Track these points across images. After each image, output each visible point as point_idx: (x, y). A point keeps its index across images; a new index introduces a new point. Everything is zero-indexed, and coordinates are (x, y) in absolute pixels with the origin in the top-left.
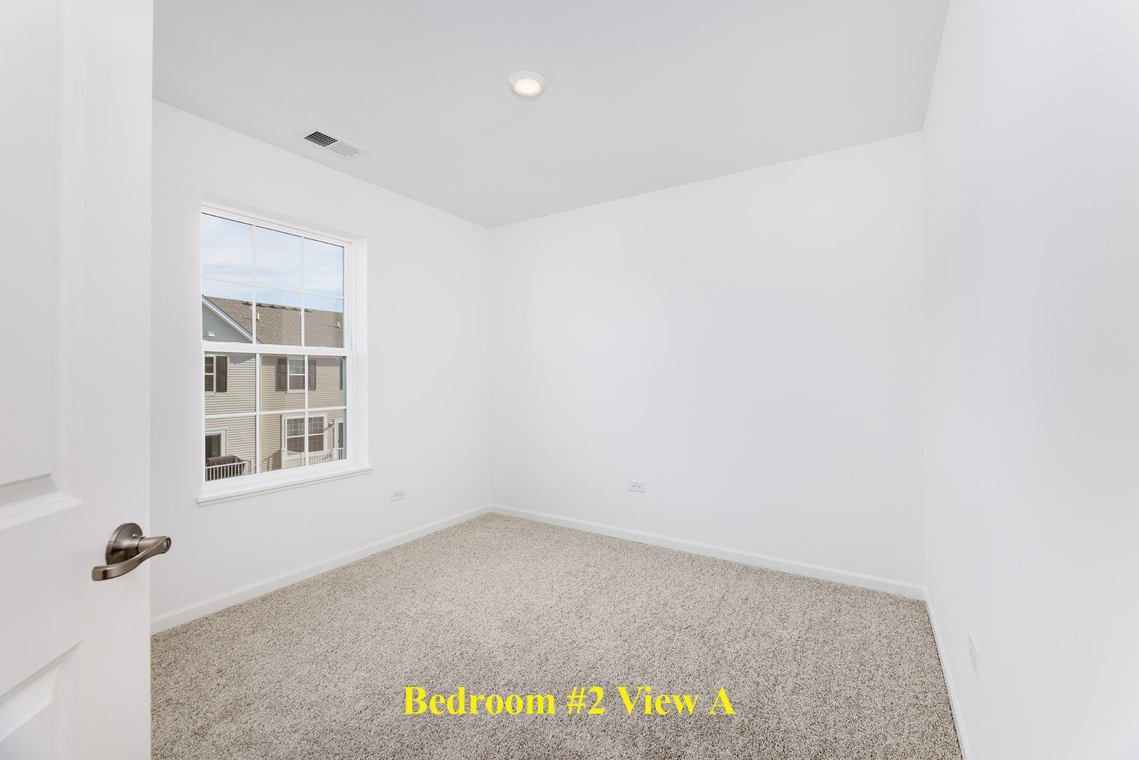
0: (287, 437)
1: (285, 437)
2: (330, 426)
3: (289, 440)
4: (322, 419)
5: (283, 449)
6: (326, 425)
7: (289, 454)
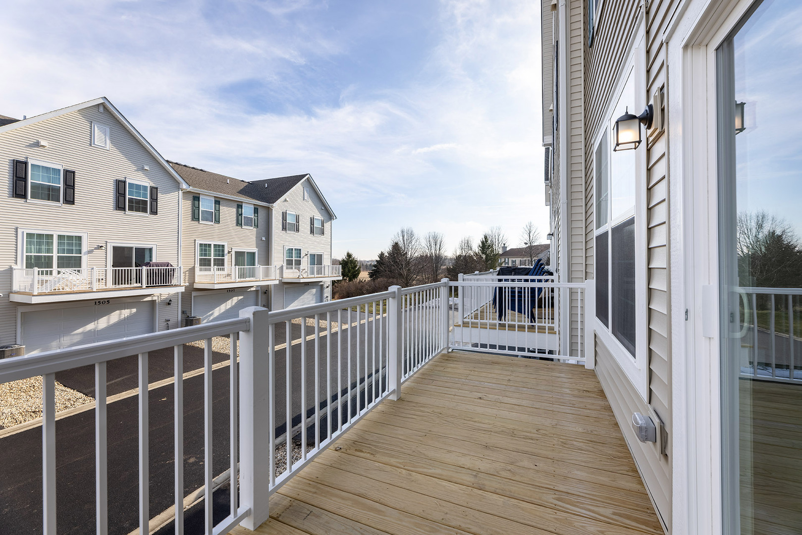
0: (199, 257)
1: (198, 257)
2: (229, 252)
3: (201, 260)
4: (223, 246)
5: (196, 266)
6: (226, 252)
7: (201, 270)
